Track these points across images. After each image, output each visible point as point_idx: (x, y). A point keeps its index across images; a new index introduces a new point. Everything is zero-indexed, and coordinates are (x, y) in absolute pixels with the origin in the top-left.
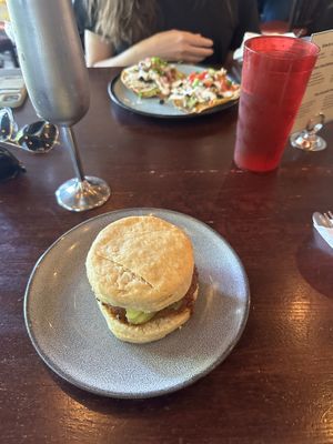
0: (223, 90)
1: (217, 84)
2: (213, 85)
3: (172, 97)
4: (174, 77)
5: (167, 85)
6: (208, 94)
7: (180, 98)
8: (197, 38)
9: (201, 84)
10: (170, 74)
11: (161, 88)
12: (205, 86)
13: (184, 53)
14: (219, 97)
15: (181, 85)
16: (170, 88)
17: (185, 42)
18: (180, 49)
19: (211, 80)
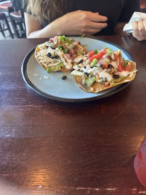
0: (119, 70)
1: (114, 64)
2: (110, 66)
3: (74, 73)
4: (76, 53)
5: (70, 61)
6: (104, 75)
7: (80, 74)
8: (96, 16)
9: (98, 65)
10: (72, 51)
11: (65, 63)
12: (103, 67)
13: (86, 27)
14: (116, 77)
15: (82, 61)
16: (73, 63)
17: (87, 19)
18: (84, 24)
19: (108, 60)
